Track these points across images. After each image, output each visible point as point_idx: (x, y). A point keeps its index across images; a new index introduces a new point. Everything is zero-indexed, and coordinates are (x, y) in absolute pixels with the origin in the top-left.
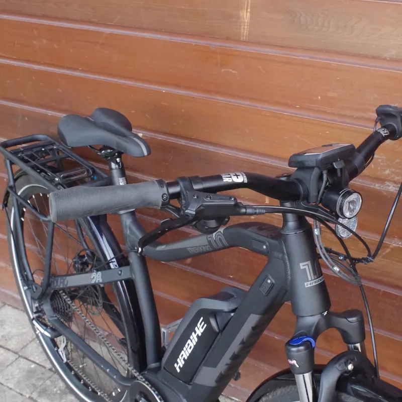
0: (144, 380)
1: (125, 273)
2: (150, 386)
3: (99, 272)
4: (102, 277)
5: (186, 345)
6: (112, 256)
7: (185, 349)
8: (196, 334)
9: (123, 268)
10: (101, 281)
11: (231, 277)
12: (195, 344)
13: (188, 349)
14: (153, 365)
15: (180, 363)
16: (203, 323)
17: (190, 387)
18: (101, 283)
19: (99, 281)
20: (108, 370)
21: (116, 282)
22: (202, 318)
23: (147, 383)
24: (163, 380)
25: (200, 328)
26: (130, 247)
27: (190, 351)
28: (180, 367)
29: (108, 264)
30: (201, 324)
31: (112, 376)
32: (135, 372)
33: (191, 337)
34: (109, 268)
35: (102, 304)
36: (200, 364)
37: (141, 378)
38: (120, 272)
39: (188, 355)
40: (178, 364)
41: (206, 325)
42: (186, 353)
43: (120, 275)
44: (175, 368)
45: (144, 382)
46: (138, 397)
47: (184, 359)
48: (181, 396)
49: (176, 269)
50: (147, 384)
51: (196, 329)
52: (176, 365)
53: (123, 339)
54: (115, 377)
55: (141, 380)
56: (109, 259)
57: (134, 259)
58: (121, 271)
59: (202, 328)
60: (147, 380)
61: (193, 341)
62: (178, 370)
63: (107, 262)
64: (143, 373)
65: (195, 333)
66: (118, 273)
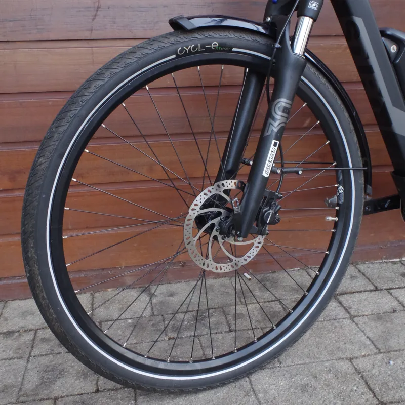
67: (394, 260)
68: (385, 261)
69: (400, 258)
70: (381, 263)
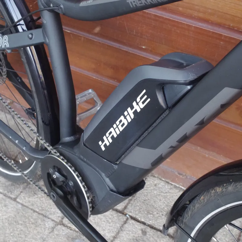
0: (58, 154)
1: (37, 36)
2: (66, 161)
3: (6, 36)
4: (8, 42)
5: (118, 123)
6: (20, 17)
7: (115, 126)
8: (134, 110)
9: (34, 31)
10: (8, 46)
11: (144, 47)
12: (129, 120)
13: (120, 127)
14: (67, 139)
15: (107, 140)
16: (146, 97)
17: (116, 167)
18: (8, 49)
19: (5, 46)
20: (17, 142)
21: (24, 47)
22: (144, 91)
23: (62, 157)
24: (82, 157)
25: (140, 104)
26: (43, 5)
27: (121, 129)
28: (105, 145)
29: (15, 26)
30: (141, 98)
31: (22, 147)
32: (48, 146)
33: (126, 113)
34: (17, 31)
35: (6, 73)
36: (133, 144)
37: (55, 153)
38: (30, 36)
39: (118, 133)
40: (103, 141)
41: (149, 100)
42: (115, 131)
43: (31, 39)
44: (100, 146)
45: (58, 157)
46: (51, 171)
47: (113, 137)
48: (103, 175)
49: (83, 39)
50: (62, 159)
51: (134, 104)
52: (100, 143)
53: (29, 109)
54: (24, 149)
55: (55, 155)
56: (16, 20)
57: (47, 19)
58: (32, 34)
59: (143, 103)
60: (61, 154)
61: (128, 117)
62: (103, 149)
63: (14, 24)
64: (57, 146)
65: (132, 108)
66: (28, 36)
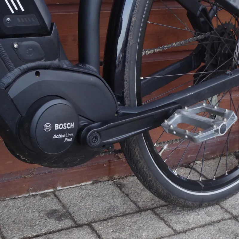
67: (46, 191)
68: (33, 193)
69: (53, 188)
70: (27, 197)
